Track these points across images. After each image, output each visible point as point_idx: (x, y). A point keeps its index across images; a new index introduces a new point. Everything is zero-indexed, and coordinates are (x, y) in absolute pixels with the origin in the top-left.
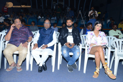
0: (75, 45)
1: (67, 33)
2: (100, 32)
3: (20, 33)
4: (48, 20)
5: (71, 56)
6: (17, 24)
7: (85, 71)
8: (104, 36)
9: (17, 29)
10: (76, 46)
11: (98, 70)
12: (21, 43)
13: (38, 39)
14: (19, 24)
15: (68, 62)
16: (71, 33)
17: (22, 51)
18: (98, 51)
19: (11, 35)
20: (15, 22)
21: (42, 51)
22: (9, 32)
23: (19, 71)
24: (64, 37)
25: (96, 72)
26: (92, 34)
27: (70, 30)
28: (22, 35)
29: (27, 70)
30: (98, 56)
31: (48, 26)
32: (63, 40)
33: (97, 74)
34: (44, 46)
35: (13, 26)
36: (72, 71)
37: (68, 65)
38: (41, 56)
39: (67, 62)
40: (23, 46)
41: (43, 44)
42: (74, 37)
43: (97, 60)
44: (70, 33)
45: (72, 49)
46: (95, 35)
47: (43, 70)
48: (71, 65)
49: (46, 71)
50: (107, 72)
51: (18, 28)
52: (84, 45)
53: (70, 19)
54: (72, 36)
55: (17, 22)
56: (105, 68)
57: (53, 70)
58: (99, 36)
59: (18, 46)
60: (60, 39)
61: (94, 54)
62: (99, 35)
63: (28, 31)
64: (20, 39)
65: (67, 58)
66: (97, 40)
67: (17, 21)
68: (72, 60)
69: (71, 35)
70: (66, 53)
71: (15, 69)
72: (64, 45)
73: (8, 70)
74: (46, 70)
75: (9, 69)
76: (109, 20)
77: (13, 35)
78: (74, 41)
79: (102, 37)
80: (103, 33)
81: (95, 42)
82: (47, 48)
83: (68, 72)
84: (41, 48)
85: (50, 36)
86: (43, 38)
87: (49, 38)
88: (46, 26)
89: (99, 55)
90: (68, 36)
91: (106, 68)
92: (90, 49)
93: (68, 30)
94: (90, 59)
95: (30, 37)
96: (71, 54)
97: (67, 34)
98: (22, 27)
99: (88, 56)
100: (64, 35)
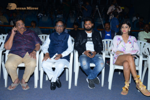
0: (97, 54)
1: (85, 38)
2: (129, 37)
3: (25, 38)
4: (61, 22)
5: (92, 68)
6: (20, 27)
7: (110, 87)
9: (20, 34)
11: (127, 85)
12: (27, 52)
13: (48, 47)
14: (22, 27)
15: (89, 76)
16: (91, 38)
17: (30, 63)
18: (127, 61)
19: (12, 42)
20: (16, 25)
21: (55, 63)
22: (10, 38)
23: (26, 89)
24: (82, 44)
25: (125, 88)
26: (119, 39)
27: (89, 35)
28: (28, 42)
29: (35, 88)
30: (128, 67)
31: (61, 30)
32: (80, 48)
33: (127, 89)
34: (58, 56)
35: (14, 31)
36: (94, 87)
37: (88, 79)
38: (54, 69)
39: (87, 76)
41: (56, 53)
42: (95, 43)
43: (127, 72)
44: (89, 38)
45: (93, 59)
46: (123, 41)
47: (56, 87)
48: (92, 80)
49: (60, 88)
50: (140, 87)
51: (22, 33)
52: (108, 53)
53: (89, 20)
54: (92, 42)
55: (20, 25)
56: (137, 82)
57: (70, 87)
58: (129, 42)
59: (22, 57)
60: (76, 46)
61: (122, 65)
62: (128, 40)
63: (35, 37)
64: (25, 47)
65: (87, 70)
66: (125, 47)
67: (19, 23)
68: (94, 74)
69: (90, 41)
70: (86, 64)
71: (19, 86)
72: (83, 54)
73: (11, 89)
74: (61, 86)
75: (12, 87)
76: (136, 17)
77: (15, 42)
78: (95, 49)
79: (132, 43)
80: (134, 37)
81: (123, 49)
82: (61, 58)
83: (89, 88)
84: (54, 58)
85: (64, 42)
86: (56, 45)
87: (63, 46)
88: (58, 30)
89: (129, 66)
90: (88, 42)
91: (139, 83)
92: (116, 59)
93: (87, 34)
94: (116, 71)
95: (38, 44)
96: (92, 65)
97: (85, 40)
98: (27, 30)
99: (114, 67)
100: (82, 41)
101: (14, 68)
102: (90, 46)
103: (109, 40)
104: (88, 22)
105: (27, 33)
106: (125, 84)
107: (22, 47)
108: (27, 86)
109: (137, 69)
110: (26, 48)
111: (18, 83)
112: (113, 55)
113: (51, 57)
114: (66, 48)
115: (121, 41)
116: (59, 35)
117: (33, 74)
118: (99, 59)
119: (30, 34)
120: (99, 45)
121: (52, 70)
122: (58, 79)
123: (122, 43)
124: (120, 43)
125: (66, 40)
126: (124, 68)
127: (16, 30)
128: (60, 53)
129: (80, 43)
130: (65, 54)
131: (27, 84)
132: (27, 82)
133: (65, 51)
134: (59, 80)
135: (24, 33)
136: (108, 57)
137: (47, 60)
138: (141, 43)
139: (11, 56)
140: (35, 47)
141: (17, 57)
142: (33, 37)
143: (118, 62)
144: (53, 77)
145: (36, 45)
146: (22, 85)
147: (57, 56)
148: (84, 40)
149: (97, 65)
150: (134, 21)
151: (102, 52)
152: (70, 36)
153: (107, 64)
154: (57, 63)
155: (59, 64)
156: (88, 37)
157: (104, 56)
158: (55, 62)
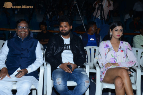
0: (78, 67)
1: (61, 46)
2: (121, 42)
4: (25, 22)
8: (128, 50)
10: (79, 69)
16: (68, 45)
18: (119, 77)
21: (16, 82)
26: (107, 46)
27: (67, 41)
30: (121, 85)
34: (22, 72)
42: (74, 52)
43: (120, 93)
44: (67, 45)
45: (72, 75)
46: (112, 48)
53: (65, 21)
54: (70, 51)
58: (120, 50)
61: (113, 83)
62: (119, 47)
66: (116, 57)
69: (68, 49)
70: (61, 83)
72: (58, 67)
78: (74, 60)
82: (26, 74)
84: (16, 76)
85: (29, 52)
86: (18, 56)
87: (29, 57)
89: (123, 84)
92: (104, 74)
97: (61, 48)
99: (102, 86)
102: (67, 57)
103: (93, 48)
104: (64, 23)
113: (10, 74)
114: (32, 59)
115: (109, 49)
116: (23, 42)
118: (83, 74)
120: (81, 55)
123: (112, 52)
124: (109, 52)
126: (116, 87)
128: (24, 67)
129: (53, 53)
130: (31, 69)
136: (93, 71)
137: (4, 79)
143: (108, 79)
147: (20, 72)
148: (59, 48)
149: (80, 84)
150: (126, 20)
151: (84, 64)
152: (39, 43)
153: (92, 81)
154: (20, 82)
155: (22, 83)
156: (65, 44)
157: (88, 70)
158: (16, 80)
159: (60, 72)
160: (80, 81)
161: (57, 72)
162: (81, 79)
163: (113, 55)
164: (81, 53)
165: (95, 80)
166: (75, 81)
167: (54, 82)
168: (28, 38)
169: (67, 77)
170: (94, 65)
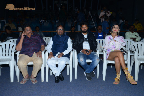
1: (82, 39)
3: (32, 41)
4: (61, 26)
5: (89, 63)
6: (28, 32)
7: (104, 79)
9: (28, 37)
10: (93, 52)
11: (118, 76)
12: (35, 52)
13: (52, 47)
14: (29, 32)
16: (86, 38)
17: (37, 61)
18: (117, 56)
20: (25, 30)
21: (58, 60)
22: (20, 41)
23: (35, 83)
24: (79, 43)
25: (117, 79)
26: (110, 38)
28: (35, 44)
29: (42, 82)
30: (118, 61)
31: (61, 32)
33: (118, 80)
34: (60, 54)
35: (23, 35)
38: (57, 66)
40: (37, 56)
41: (58, 52)
42: (90, 42)
43: (118, 66)
44: (85, 39)
46: (113, 39)
47: (60, 80)
48: (89, 73)
49: (63, 81)
51: (29, 37)
52: (101, 51)
54: (88, 42)
56: (126, 73)
57: (71, 80)
59: (31, 56)
61: (114, 60)
63: (40, 39)
66: (115, 45)
67: (27, 29)
69: (86, 41)
70: (83, 61)
71: (29, 81)
72: (81, 52)
73: (23, 83)
74: (63, 80)
75: (24, 82)
76: (122, 20)
77: (24, 44)
81: (113, 46)
83: (87, 80)
85: (64, 43)
86: (58, 46)
87: (64, 46)
88: (59, 33)
90: (84, 42)
91: (127, 74)
92: (109, 55)
94: (109, 65)
95: (43, 45)
96: (88, 61)
97: (82, 40)
98: (33, 34)
99: (107, 62)
100: (80, 41)
101: (24, 66)
102: (86, 46)
103: (101, 40)
104: (85, 25)
105: (34, 37)
106: (117, 76)
107: (30, 48)
108: (35, 81)
109: (126, 62)
110: (34, 49)
111: (28, 78)
112: (106, 52)
113: (54, 56)
115: (111, 40)
116: (60, 37)
117: (40, 70)
118: (95, 55)
119: (36, 38)
120: (94, 44)
121: (56, 66)
122: (61, 73)
123: (113, 42)
125: (66, 41)
126: (115, 62)
127: (25, 35)
128: (62, 52)
130: (65, 53)
131: (35, 79)
132: (35, 77)
133: (65, 50)
134: (61, 75)
135: (31, 37)
136: (102, 54)
137: (51, 58)
138: (128, 41)
139: (21, 56)
140: (40, 48)
141: (26, 57)
142: (38, 39)
143: (110, 58)
144: (57, 72)
145: (41, 46)
146: (31, 80)
147: (59, 55)
149: (94, 61)
150: (121, 23)
151: (96, 50)
153: (101, 60)
157: (98, 53)
158: (57, 59)
159: (82, 55)
160: (94, 60)
161: (81, 55)
162: (94, 58)
163: (114, 43)
164: (94, 43)
165: (103, 59)
166: (91, 59)
167: (79, 60)
168: (63, 35)
169: (86, 57)
170: (102, 50)
